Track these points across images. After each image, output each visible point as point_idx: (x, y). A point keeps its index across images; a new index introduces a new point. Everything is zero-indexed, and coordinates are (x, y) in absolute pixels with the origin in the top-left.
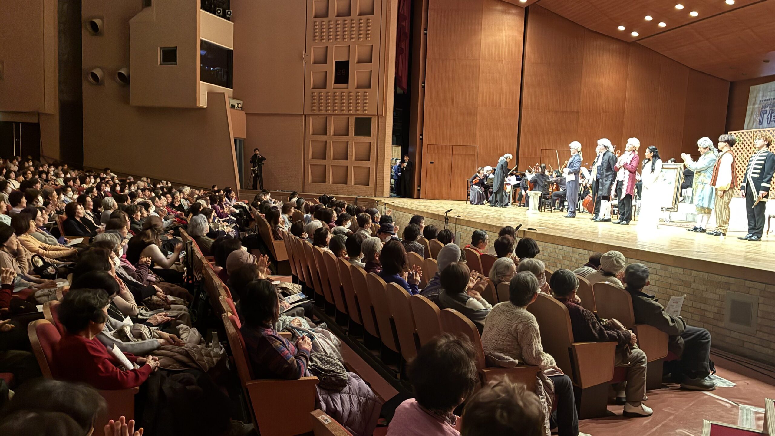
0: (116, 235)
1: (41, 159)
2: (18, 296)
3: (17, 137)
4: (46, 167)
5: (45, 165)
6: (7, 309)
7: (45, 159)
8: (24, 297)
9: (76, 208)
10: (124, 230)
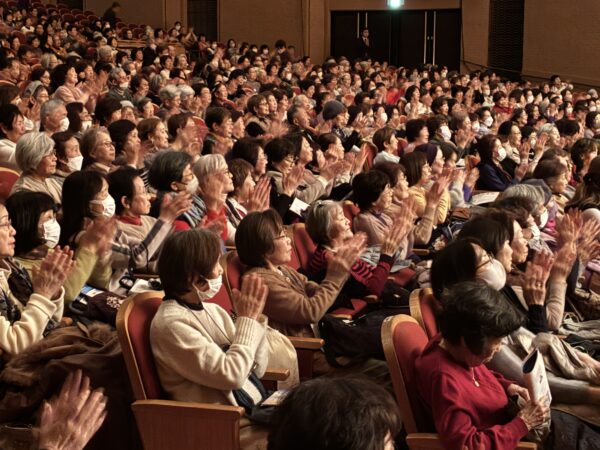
0: (539, 190)
1: (462, 67)
2: (393, 278)
3: (430, 34)
4: (466, 79)
5: (464, 76)
6: (375, 297)
7: (467, 67)
8: (402, 282)
9: (493, 145)
10: (561, 180)
